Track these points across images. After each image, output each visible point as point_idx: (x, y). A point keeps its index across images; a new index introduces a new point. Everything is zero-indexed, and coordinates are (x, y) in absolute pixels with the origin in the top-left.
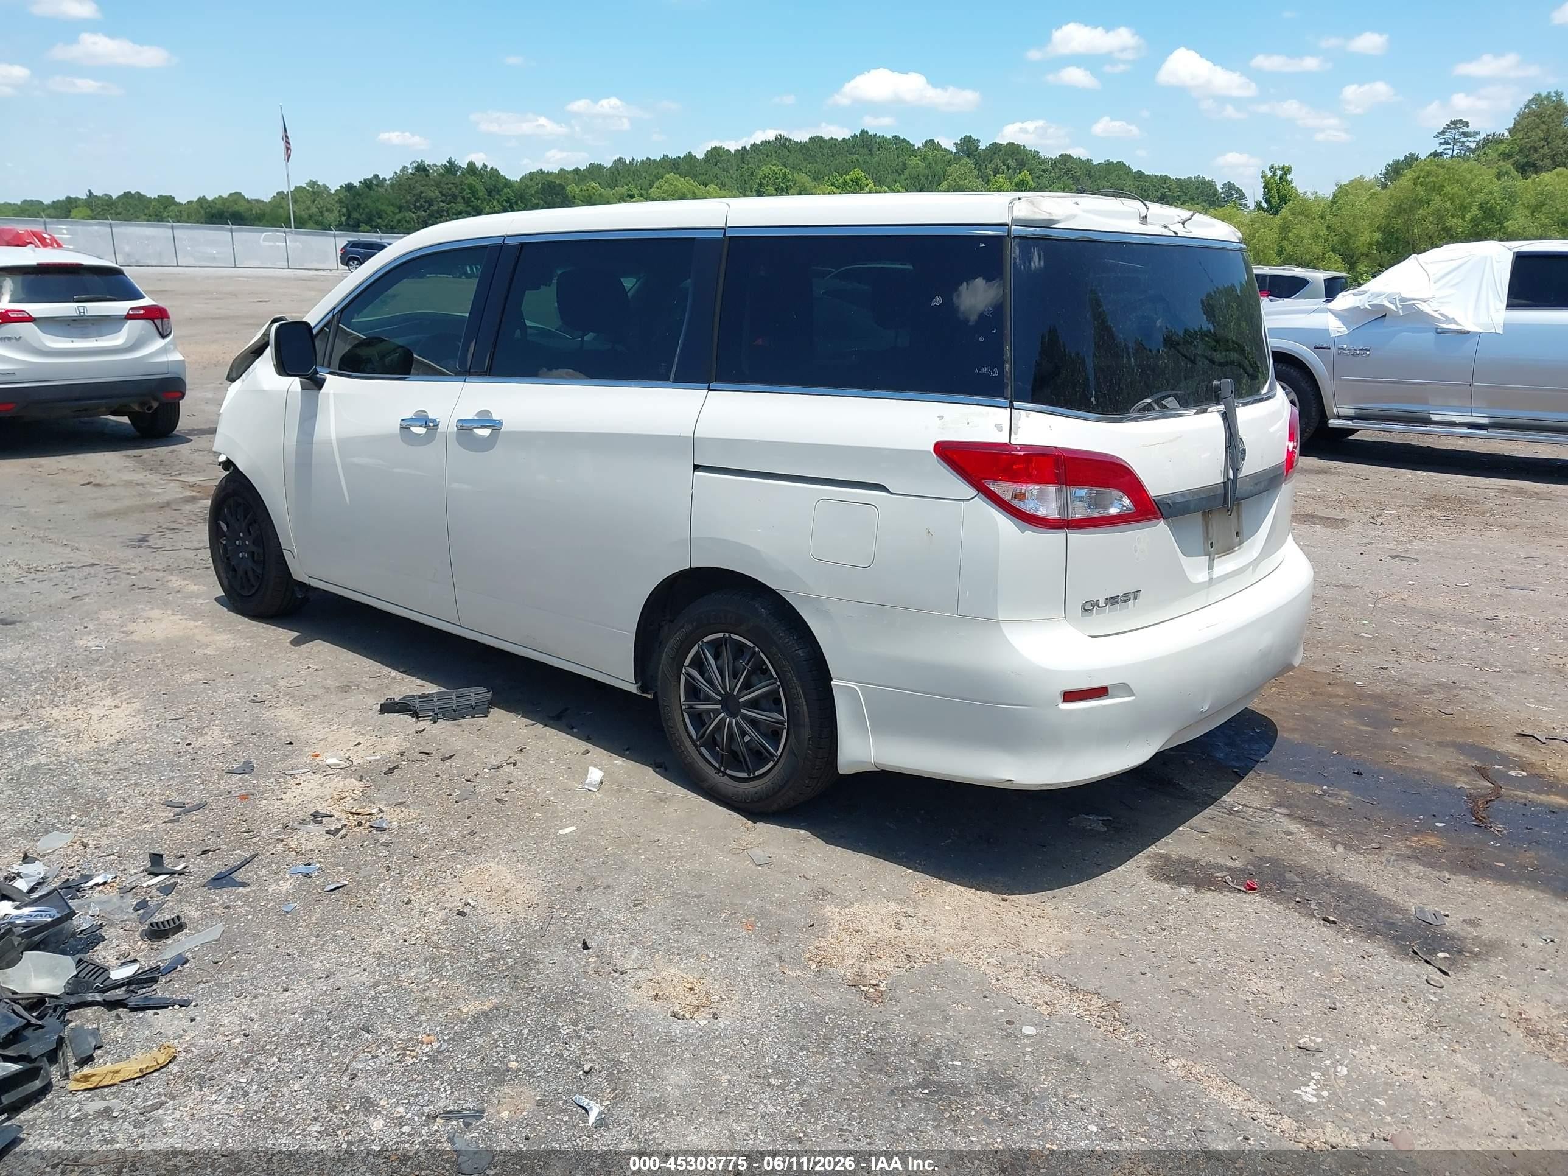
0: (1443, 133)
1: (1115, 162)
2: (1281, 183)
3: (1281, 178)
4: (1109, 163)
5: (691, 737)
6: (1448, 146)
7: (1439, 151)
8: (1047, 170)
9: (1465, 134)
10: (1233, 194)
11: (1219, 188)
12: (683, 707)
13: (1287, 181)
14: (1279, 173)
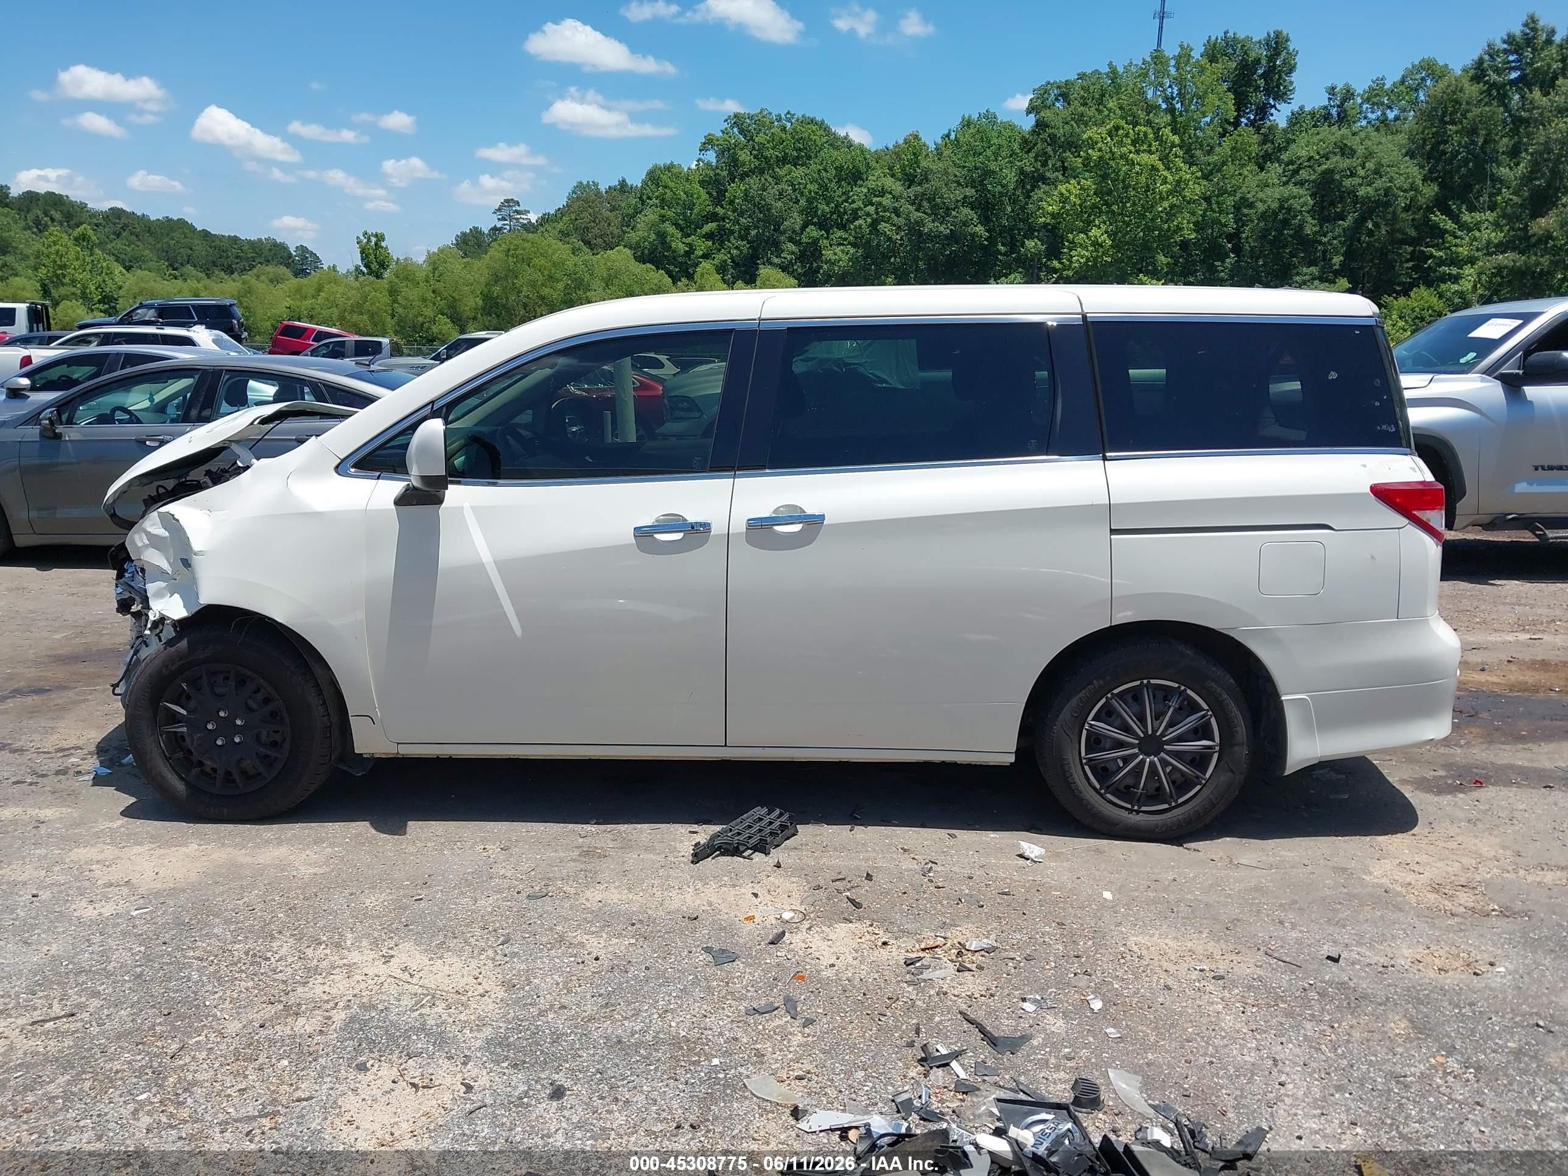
0: (499, 210)
1: (175, 219)
2: (376, 249)
3: (376, 244)
4: (169, 220)
5: (1094, 788)
6: (506, 222)
7: (498, 226)
8: (100, 224)
9: (517, 212)
10: (307, 258)
11: (292, 250)
12: (1084, 761)
13: (382, 247)
14: (373, 239)
